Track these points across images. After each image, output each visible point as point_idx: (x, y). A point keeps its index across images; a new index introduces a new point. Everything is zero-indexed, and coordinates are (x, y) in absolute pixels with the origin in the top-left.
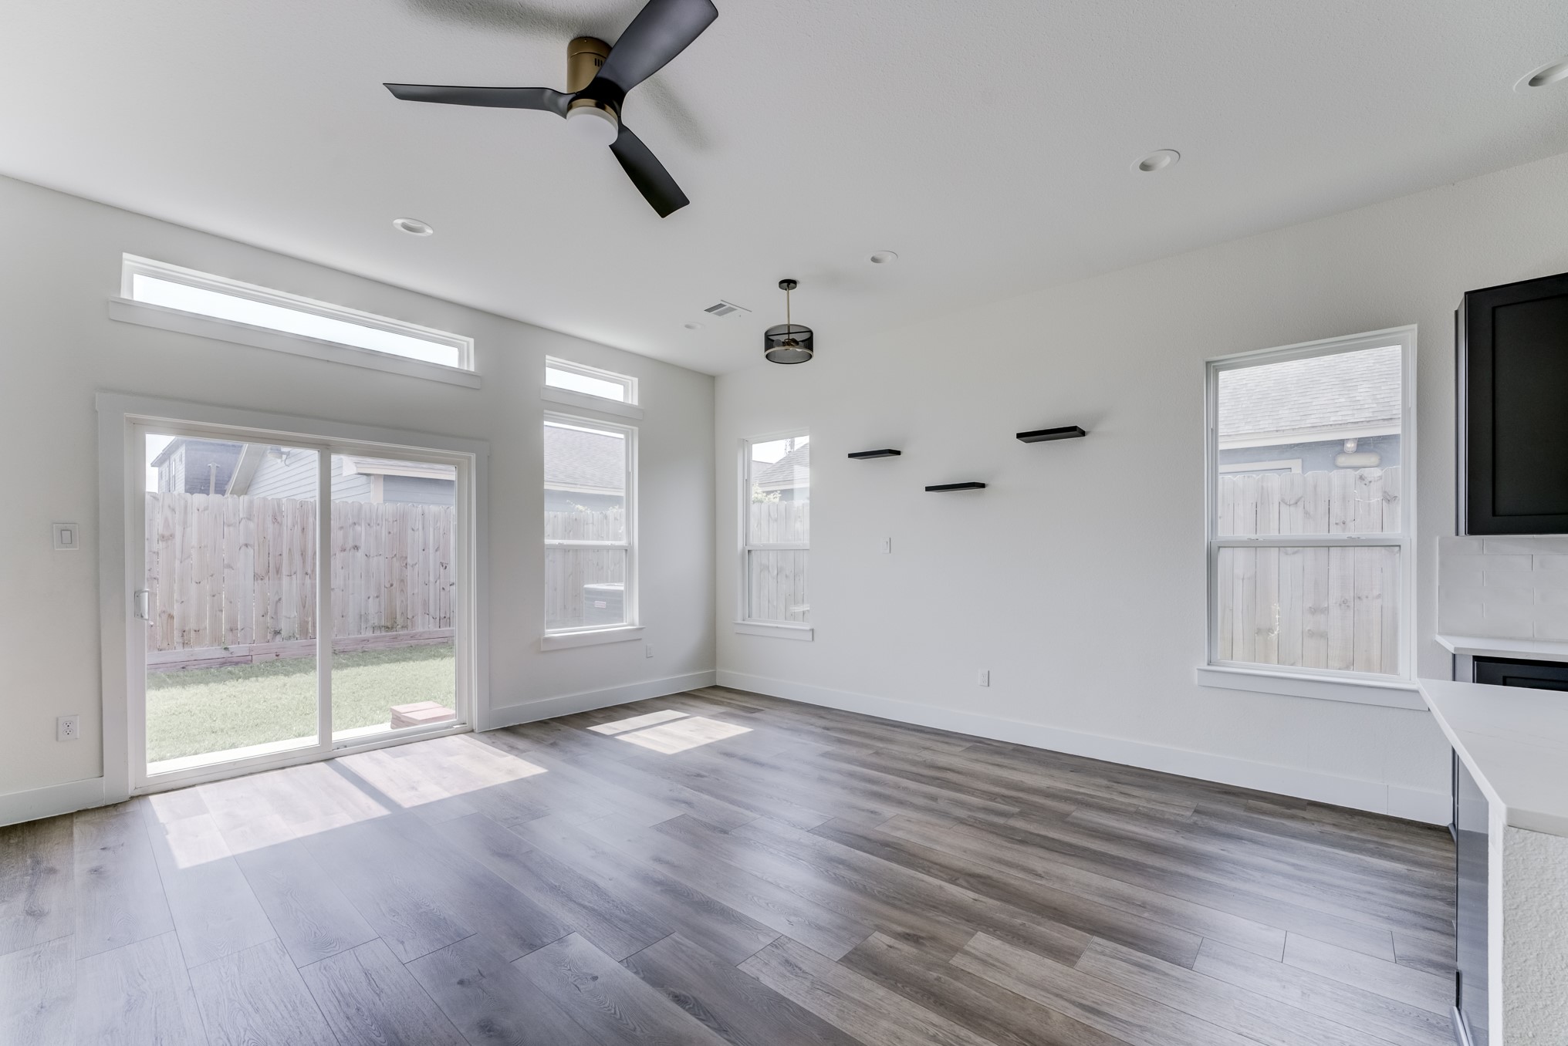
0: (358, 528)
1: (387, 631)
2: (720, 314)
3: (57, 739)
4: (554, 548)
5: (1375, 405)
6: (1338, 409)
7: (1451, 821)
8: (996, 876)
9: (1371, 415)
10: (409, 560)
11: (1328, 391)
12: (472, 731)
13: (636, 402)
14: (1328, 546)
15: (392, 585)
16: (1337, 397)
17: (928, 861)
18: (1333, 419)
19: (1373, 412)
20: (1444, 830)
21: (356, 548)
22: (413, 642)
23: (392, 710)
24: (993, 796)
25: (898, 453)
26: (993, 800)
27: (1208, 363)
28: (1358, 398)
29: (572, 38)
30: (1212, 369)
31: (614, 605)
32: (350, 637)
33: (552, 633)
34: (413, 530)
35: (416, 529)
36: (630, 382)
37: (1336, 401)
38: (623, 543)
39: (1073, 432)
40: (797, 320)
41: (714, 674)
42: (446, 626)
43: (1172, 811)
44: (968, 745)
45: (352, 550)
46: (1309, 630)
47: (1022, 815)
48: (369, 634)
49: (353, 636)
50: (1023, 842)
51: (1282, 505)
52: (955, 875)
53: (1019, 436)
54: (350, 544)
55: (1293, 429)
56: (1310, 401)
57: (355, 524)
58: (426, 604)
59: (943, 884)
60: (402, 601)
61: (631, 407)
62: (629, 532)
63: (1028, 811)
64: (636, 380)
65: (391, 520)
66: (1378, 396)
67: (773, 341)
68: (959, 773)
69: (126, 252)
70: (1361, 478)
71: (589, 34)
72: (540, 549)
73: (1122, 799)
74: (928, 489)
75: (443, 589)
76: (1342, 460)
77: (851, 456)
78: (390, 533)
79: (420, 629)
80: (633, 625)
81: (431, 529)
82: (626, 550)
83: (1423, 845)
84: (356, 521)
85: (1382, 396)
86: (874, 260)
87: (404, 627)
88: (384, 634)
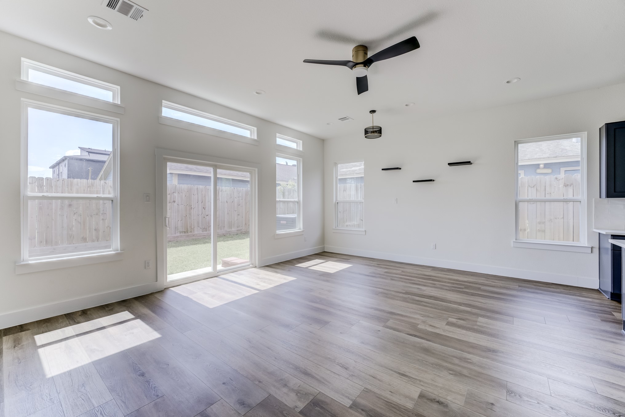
0: (175, 194)
1: (185, 233)
2: (342, 120)
3: (145, 268)
4: (280, 201)
5: (550, 152)
6: (536, 153)
7: (599, 287)
8: (472, 304)
9: (549, 155)
10: (192, 206)
11: (531, 146)
12: (256, 267)
13: (301, 149)
14: (545, 201)
15: (186, 216)
16: (535, 148)
17: (448, 301)
18: (535, 156)
19: (549, 154)
20: (598, 290)
21: (174, 202)
22: (194, 238)
23: (222, 260)
24: (453, 283)
25: (400, 169)
26: (453, 284)
27: (515, 141)
28: (543, 149)
29: (358, 45)
30: (516, 143)
31: (291, 223)
32: (172, 235)
33: (279, 232)
34: (194, 195)
35: (195, 194)
36: (299, 142)
37: (535, 150)
38: (296, 200)
39: (469, 163)
40: (376, 124)
41: (324, 248)
42: (205, 231)
43: (512, 286)
44: (432, 269)
45: (173, 202)
46: (538, 229)
47: (465, 288)
48: (178, 234)
49: (173, 235)
50: (472, 295)
51: (529, 187)
52: (460, 304)
53: (449, 164)
54: (172, 200)
55: (522, 160)
56: (526, 149)
57: (174, 192)
58: (198, 223)
59: (458, 306)
60: (190, 222)
61: (299, 151)
62: (299, 196)
63: (467, 287)
64: (301, 142)
65: (186, 191)
66: (550, 149)
67: (368, 131)
68: (436, 277)
69: (164, 100)
70: (556, 178)
71: (363, 45)
72: (275, 202)
73: (493, 283)
74: (414, 181)
75: (204, 217)
76: (539, 171)
77: (383, 169)
78: (186, 196)
79: (196, 232)
80: (300, 229)
81: (200, 195)
82: (298, 202)
83: (593, 294)
84: (174, 191)
85: (551, 148)
86: (406, 105)
87: (191, 232)
88: (184, 234)
